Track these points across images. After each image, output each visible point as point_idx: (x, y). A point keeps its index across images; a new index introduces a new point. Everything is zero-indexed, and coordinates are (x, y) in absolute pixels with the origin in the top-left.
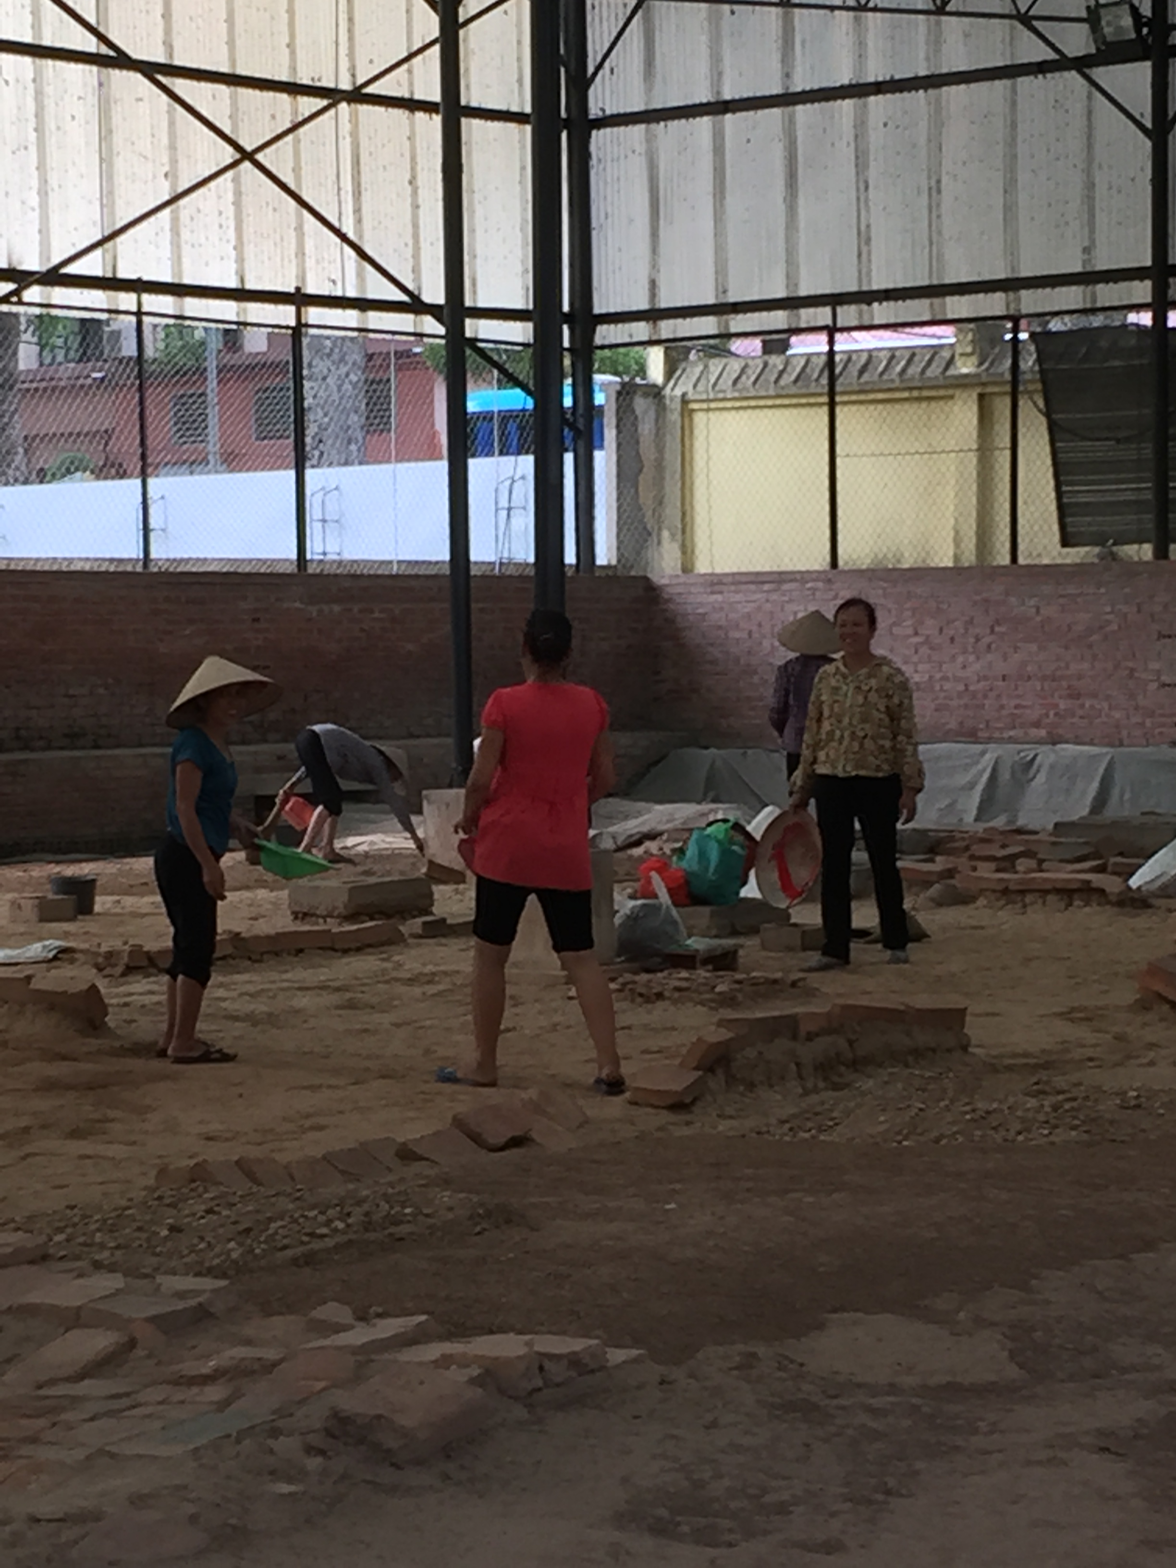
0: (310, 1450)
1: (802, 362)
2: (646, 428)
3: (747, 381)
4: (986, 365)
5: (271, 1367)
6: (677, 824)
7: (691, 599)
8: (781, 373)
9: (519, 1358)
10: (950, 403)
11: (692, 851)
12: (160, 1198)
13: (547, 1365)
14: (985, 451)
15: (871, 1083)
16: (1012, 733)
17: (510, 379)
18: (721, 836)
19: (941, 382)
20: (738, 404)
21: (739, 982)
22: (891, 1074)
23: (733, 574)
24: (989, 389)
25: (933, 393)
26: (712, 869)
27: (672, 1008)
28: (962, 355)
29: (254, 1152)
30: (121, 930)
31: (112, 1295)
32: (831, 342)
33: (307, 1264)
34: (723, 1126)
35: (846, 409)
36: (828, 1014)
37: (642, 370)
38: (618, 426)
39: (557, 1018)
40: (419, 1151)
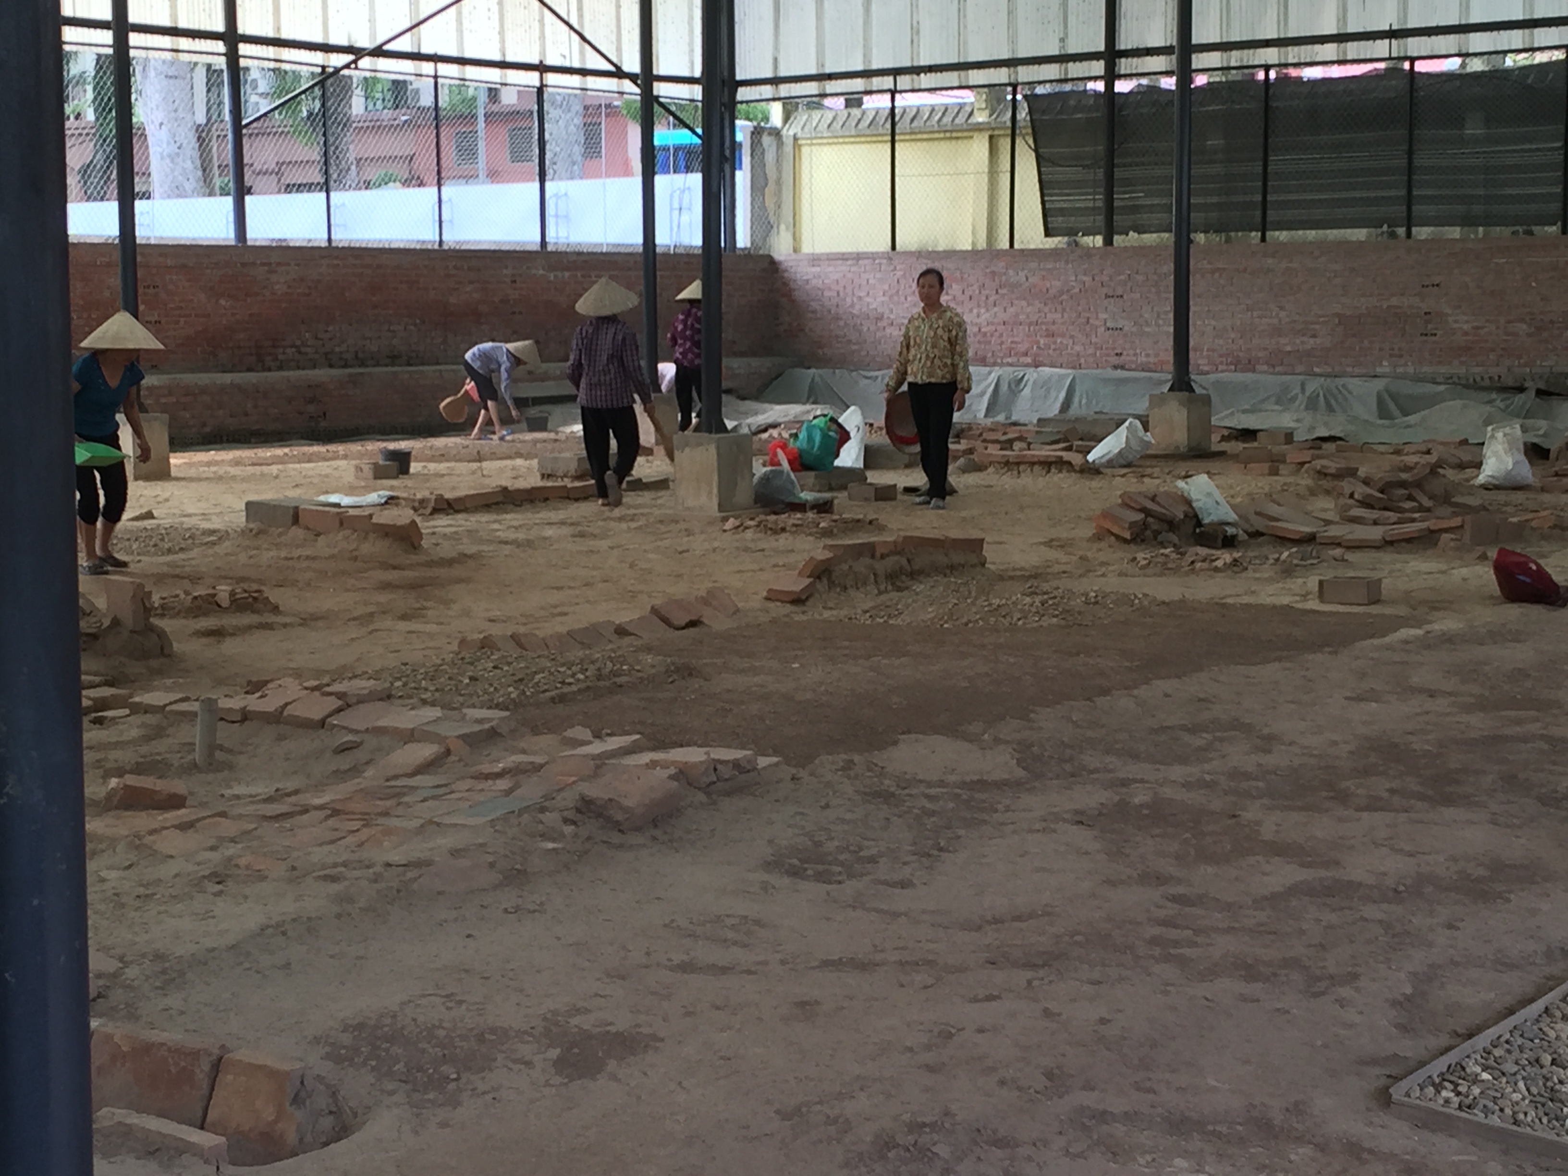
0: (566, 821)
1: (874, 113)
2: (770, 156)
3: (837, 125)
4: (994, 116)
5: (537, 768)
6: (791, 418)
7: (799, 269)
8: (859, 120)
9: (701, 762)
10: (971, 141)
11: (802, 435)
12: (463, 659)
13: (719, 767)
14: (993, 173)
15: (922, 587)
16: (1010, 360)
17: (682, 123)
18: (822, 425)
19: (965, 126)
20: (830, 141)
21: (835, 521)
22: (936, 581)
23: (827, 254)
24: (996, 132)
25: (959, 134)
26: (815, 449)
27: (791, 538)
28: (979, 109)
29: (522, 630)
30: (428, 485)
31: (435, 721)
32: (893, 100)
33: (560, 702)
34: (827, 614)
35: (902, 144)
36: (895, 542)
37: (766, 119)
38: (752, 155)
39: (716, 544)
40: (629, 628)
